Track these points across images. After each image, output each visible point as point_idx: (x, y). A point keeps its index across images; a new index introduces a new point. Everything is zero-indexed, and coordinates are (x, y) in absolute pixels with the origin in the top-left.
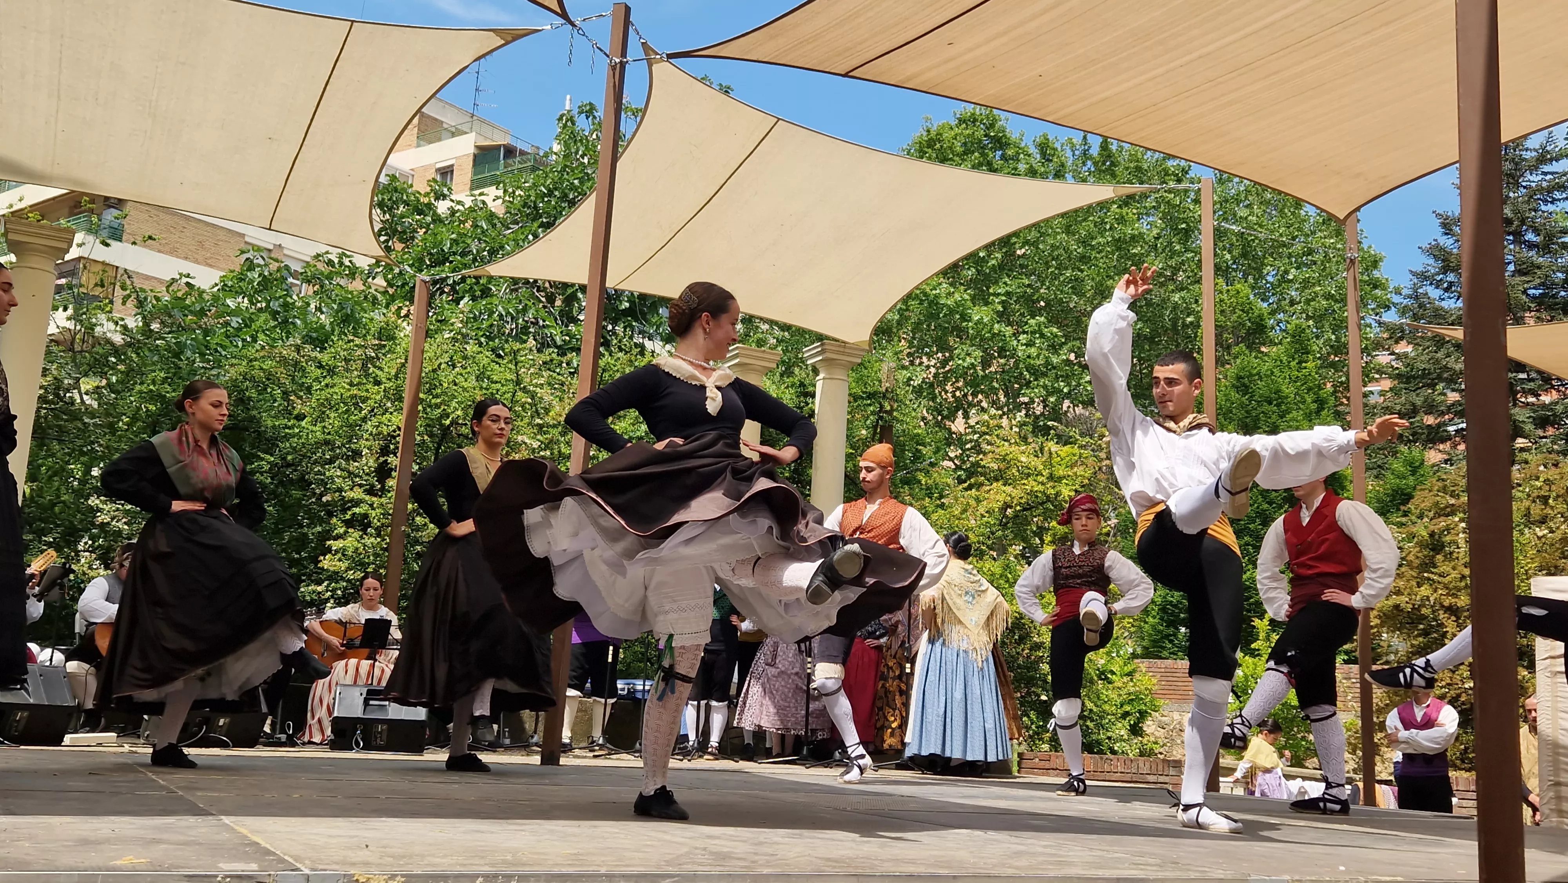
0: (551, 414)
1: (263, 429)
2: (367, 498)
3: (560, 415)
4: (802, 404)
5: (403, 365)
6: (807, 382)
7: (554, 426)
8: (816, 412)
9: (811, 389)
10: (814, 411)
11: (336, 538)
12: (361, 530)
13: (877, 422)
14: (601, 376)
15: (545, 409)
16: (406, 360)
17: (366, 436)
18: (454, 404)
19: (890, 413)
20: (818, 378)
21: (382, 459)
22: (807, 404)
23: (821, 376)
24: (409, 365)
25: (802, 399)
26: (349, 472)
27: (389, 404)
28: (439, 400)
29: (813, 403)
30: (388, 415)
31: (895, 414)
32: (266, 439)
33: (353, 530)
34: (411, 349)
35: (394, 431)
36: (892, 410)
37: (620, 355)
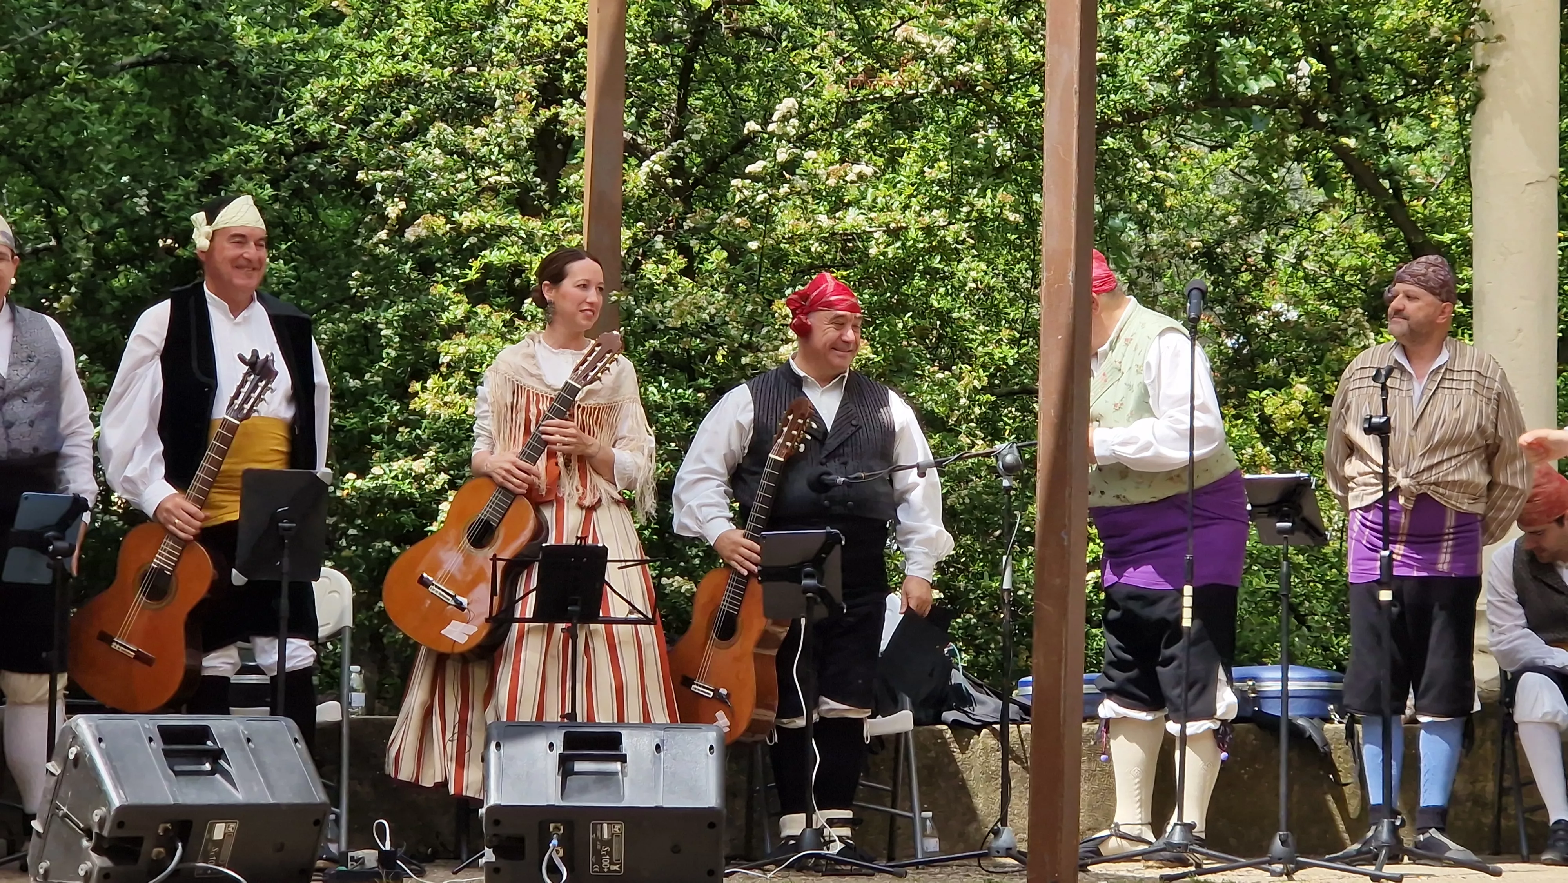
1: (240, 57)
2: (516, 220)
11: (448, 332)
12: (510, 306)
17: (499, 54)
26: (462, 153)
32: (251, 84)
33: (488, 309)
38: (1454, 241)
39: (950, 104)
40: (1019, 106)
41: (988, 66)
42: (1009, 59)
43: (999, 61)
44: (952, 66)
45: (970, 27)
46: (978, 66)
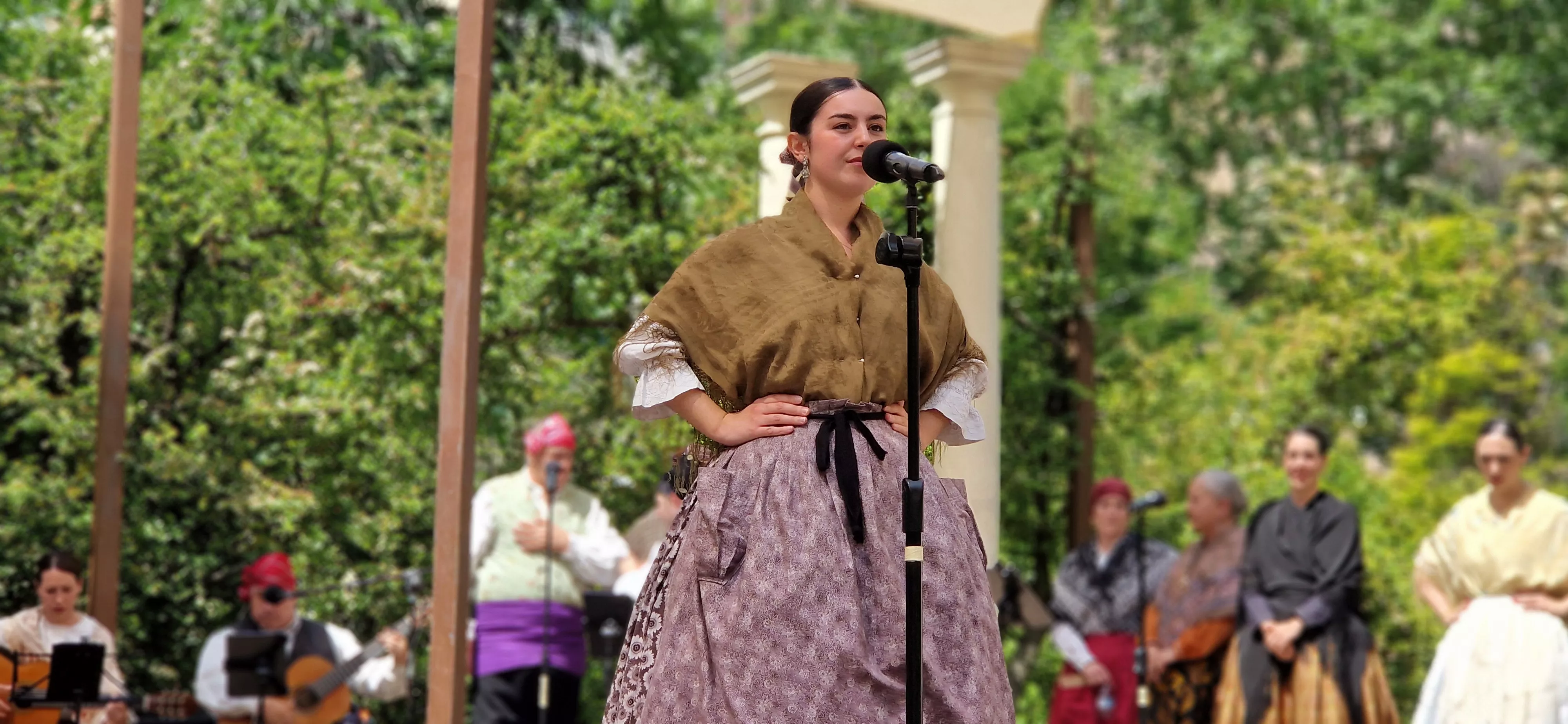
0: (402, 212)
2: (45, 396)
3: (420, 215)
5: (101, 129)
6: (914, 121)
7: (408, 237)
9: (922, 136)
12: (39, 462)
13: (1063, 193)
15: (388, 202)
16: (106, 117)
18: (205, 203)
19: (1087, 176)
20: (936, 112)
21: (70, 319)
23: (943, 108)
24: (113, 127)
27: (77, 208)
28: (174, 196)
30: (76, 232)
31: (1097, 176)
33: (21, 463)
34: (114, 95)
35: (90, 262)
36: (1092, 169)
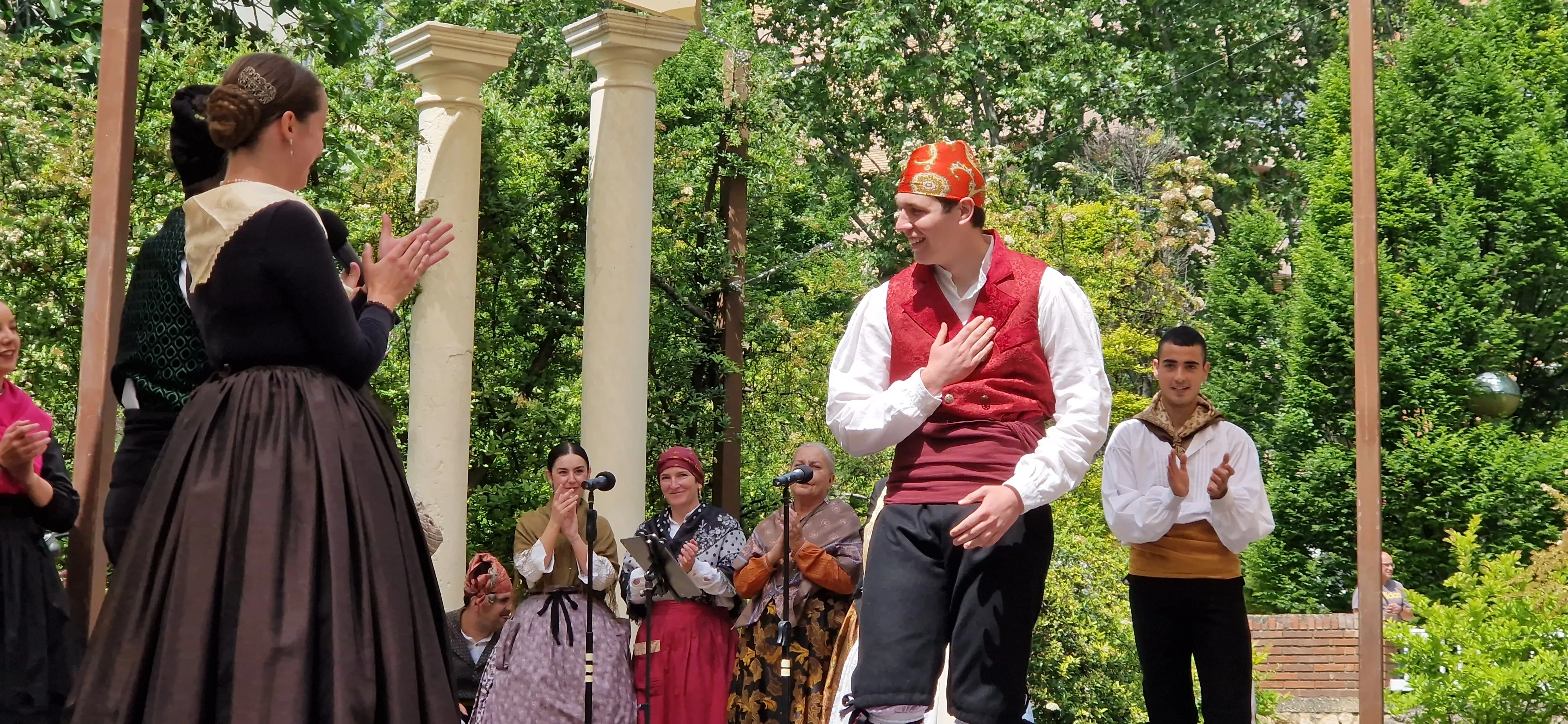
0: (45, 169)
3: (64, 173)
4: (563, 139)
6: (571, 94)
7: (52, 195)
8: (592, 153)
9: (579, 108)
10: (587, 153)
13: (716, 167)
14: (147, 91)
15: (31, 159)
19: (741, 150)
20: (593, 86)
22: (573, 138)
23: (601, 81)
25: (562, 126)
29: (585, 136)
31: (750, 151)
36: (745, 145)
37: (185, 45)
38: (397, 396)
39: (17, 281)
40: (71, 284)
41: (49, 253)
42: (65, 249)
43: (57, 249)
44: (20, 251)
45: (36, 222)
46: (40, 252)
